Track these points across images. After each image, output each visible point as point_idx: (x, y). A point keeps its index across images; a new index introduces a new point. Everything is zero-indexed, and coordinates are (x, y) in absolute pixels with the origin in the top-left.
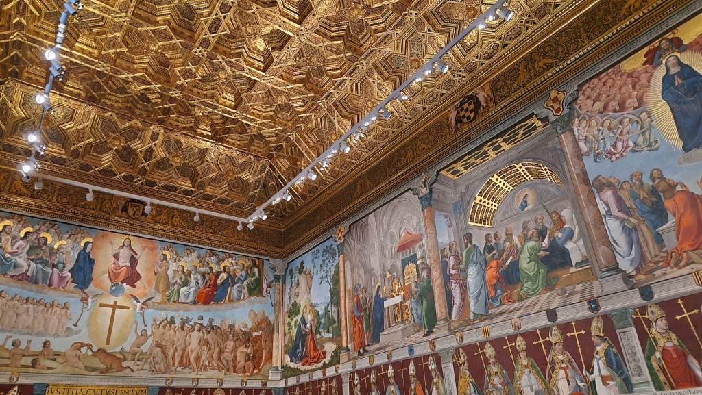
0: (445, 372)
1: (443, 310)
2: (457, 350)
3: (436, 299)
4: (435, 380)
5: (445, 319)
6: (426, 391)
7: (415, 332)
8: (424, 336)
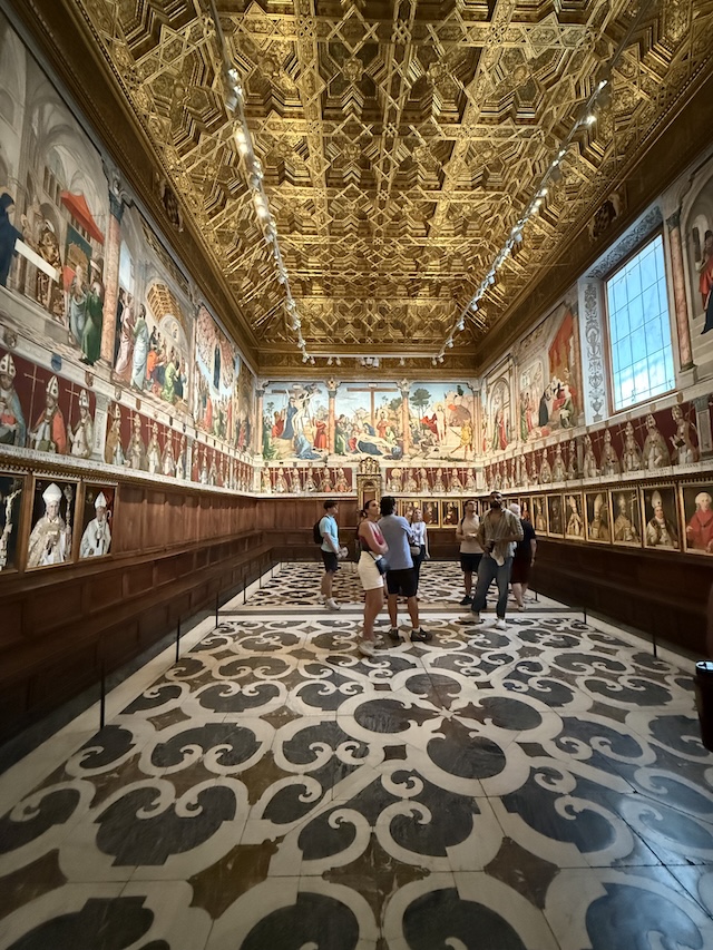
0: (97, 418)
1: (109, 352)
2: (114, 404)
3: (104, 333)
4: (83, 421)
5: (109, 364)
6: (69, 428)
7: (69, 345)
8: (81, 360)
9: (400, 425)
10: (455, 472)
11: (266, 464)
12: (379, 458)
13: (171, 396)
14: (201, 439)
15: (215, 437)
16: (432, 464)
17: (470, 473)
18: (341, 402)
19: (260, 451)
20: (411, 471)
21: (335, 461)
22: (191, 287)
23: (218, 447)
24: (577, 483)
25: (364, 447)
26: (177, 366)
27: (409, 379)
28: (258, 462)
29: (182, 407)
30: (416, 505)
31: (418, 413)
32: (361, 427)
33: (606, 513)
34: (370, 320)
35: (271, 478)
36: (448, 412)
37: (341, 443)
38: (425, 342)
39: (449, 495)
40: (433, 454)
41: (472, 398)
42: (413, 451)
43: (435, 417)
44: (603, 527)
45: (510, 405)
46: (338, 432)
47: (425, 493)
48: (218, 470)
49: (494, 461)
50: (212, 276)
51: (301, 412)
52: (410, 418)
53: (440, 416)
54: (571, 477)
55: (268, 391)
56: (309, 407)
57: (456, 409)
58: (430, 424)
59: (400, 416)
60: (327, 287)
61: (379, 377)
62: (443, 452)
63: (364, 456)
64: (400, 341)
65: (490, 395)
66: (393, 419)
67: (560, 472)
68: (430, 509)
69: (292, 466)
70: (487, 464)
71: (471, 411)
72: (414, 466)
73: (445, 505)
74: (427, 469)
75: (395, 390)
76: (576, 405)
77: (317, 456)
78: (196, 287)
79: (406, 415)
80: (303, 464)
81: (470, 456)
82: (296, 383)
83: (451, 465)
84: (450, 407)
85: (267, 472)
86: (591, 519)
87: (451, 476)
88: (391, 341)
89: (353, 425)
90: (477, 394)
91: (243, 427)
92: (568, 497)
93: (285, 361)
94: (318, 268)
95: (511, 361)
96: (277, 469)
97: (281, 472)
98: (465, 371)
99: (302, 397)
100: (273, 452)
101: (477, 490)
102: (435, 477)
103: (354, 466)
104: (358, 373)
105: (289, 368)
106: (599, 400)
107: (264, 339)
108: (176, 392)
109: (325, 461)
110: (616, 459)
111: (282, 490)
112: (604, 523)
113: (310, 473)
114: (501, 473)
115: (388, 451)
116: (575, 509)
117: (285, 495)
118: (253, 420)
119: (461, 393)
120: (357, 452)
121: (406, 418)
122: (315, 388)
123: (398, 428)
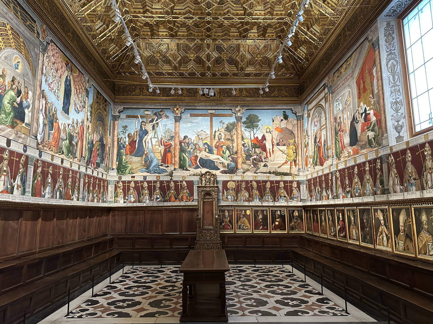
9: (235, 145)
10: (282, 185)
11: (120, 178)
12: (217, 173)
13: (9, 119)
14: (46, 158)
15: (62, 156)
16: (261, 177)
17: (295, 185)
18: (184, 125)
19: (115, 167)
20: (244, 183)
21: (179, 175)
22: (38, 26)
23: (66, 165)
24: (383, 198)
25: (205, 163)
26: (19, 93)
27: (242, 106)
28: (113, 176)
29: (23, 130)
30: (248, 212)
31: (249, 135)
32: (201, 146)
33: (410, 227)
34: (208, 57)
35: (124, 190)
36: (276, 134)
37: (184, 160)
38: (256, 75)
39: (277, 204)
40: (262, 169)
41: (295, 122)
42: (245, 167)
43: (264, 138)
44: (408, 240)
45: (326, 128)
46: (182, 150)
47: (256, 202)
48: (66, 185)
49: (315, 175)
50: (64, 18)
51: (151, 134)
52: (243, 139)
53: (268, 137)
54: (379, 192)
55: (123, 116)
56: (157, 129)
57: (282, 131)
58: (260, 144)
59: (235, 137)
60: (171, 29)
61: (217, 105)
62: (271, 167)
63: (204, 170)
64: (235, 75)
65: (310, 119)
66: (228, 139)
67: (369, 187)
69: (142, 179)
70: (309, 177)
71: (295, 132)
72: (246, 179)
73: (273, 213)
74: (258, 182)
75: (231, 116)
76: (380, 128)
77: (164, 171)
78: (44, 26)
79: (240, 136)
80: (152, 177)
81: (294, 170)
82: (147, 109)
83: (278, 178)
84: (277, 129)
85: (121, 184)
86: (397, 232)
87: (278, 187)
88: (227, 74)
89: (195, 145)
90: (300, 118)
91: (97, 145)
92: (376, 211)
93: (137, 91)
94: (161, 13)
95: (326, 90)
96: (129, 182)
97: (132, 184)
98: (289, 99)
99: (152, 121)
100: (125, 167)
101: (301, 200)
102: (265, 188)
103: (196, 179)
104: (200, 101)
105: (141, 97)
106: (400, 123)
107: (119, 73)
108: (15, 117)
109: (171, 175)
110: (417, 177)
111: (133, 199)
112: (409, 237)
113: (158, 185)
114: (321, 186)
115: (224, 167)
116: (382, 222)
117: (135, 205)
118: (108, 140)
119: (286, 117)
120: (197, 167)
121: (240, 139)
122: (163, 114)
123: (233, 147)
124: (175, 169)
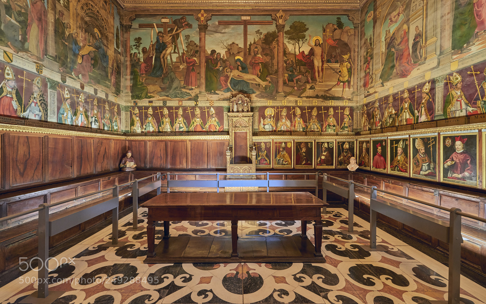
10: (331, 111)
11: (136, 103)
12: (252, 97)
16: (307, 103)
18: (212, 36)
20: (285, 110)
21: (206, 99)
25: (237, 84)
27: (285, 11)
28: (126, 100)
30: (290, 145)
31: (294, 49)
32: (233, 63)
35: (141, 117)
36: (327, 47)
37: (212, 80)
41: (352, 32)
43: (312, 52)
46: (209, 69)
51: (170, 48)
52: (285, 54)
53: (317, 51)
55: (135, 25)
57: (334, 43)
62: (319, 90)
68: (304, 150)
69: (161, 105)
71: (352, 45)
72: (288, 104)
73: (319, 145)
75: (270, 23)
79: (281, 51)
80: (173, 102)
81: (347, 93)
82: (164, 15)
83: (328, 103)
84: (328, 41)
85: (137, 111)
89: (225, 62)
90: (358, 26)
96: (147, 108)
97: (150, 111)
98: (345, 1)
99: (171, 31)
101: (353, 130)
103: (226, 104)
104: (231, 4)
109: (196, 99)
111: (151, 129)
119: (340, 26)
120: (228, 90)
121: (281, 54)
122: (185, 22)
123: (273, 64)
124: (200, 92)
